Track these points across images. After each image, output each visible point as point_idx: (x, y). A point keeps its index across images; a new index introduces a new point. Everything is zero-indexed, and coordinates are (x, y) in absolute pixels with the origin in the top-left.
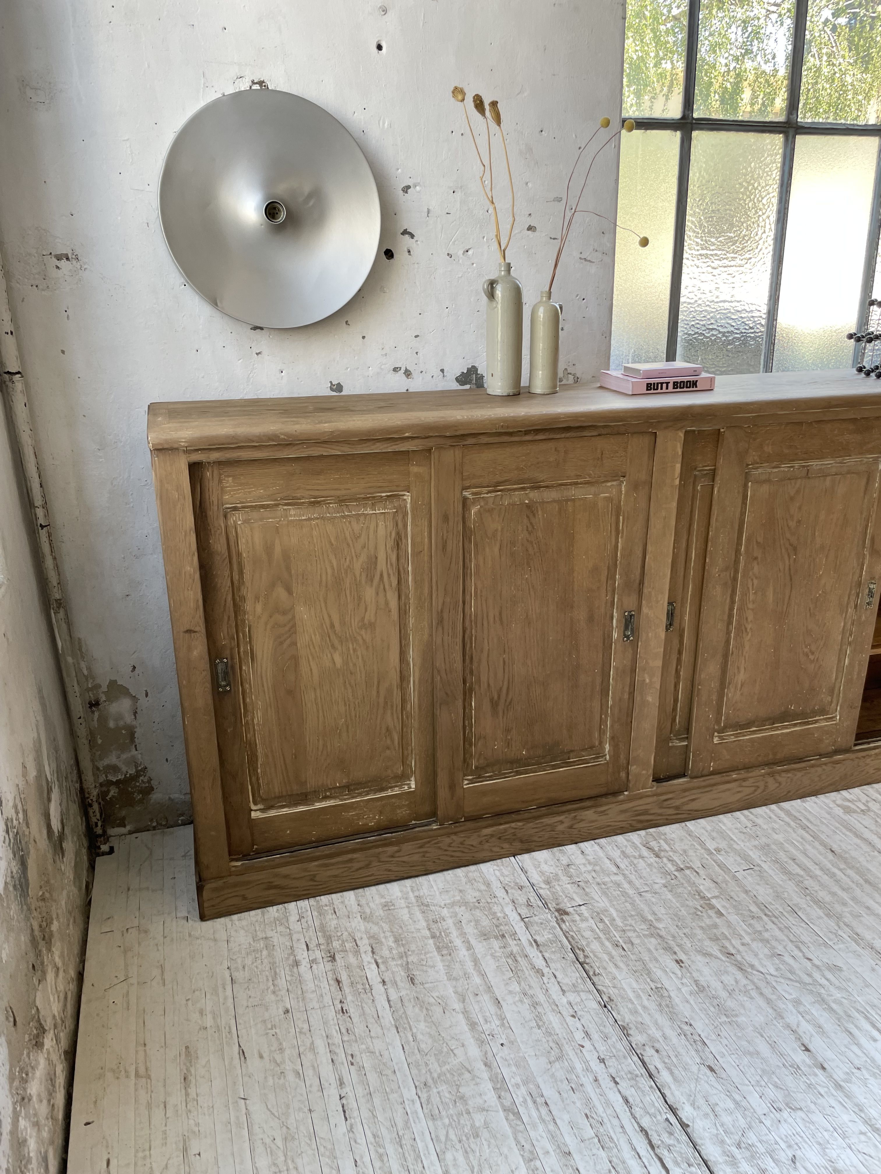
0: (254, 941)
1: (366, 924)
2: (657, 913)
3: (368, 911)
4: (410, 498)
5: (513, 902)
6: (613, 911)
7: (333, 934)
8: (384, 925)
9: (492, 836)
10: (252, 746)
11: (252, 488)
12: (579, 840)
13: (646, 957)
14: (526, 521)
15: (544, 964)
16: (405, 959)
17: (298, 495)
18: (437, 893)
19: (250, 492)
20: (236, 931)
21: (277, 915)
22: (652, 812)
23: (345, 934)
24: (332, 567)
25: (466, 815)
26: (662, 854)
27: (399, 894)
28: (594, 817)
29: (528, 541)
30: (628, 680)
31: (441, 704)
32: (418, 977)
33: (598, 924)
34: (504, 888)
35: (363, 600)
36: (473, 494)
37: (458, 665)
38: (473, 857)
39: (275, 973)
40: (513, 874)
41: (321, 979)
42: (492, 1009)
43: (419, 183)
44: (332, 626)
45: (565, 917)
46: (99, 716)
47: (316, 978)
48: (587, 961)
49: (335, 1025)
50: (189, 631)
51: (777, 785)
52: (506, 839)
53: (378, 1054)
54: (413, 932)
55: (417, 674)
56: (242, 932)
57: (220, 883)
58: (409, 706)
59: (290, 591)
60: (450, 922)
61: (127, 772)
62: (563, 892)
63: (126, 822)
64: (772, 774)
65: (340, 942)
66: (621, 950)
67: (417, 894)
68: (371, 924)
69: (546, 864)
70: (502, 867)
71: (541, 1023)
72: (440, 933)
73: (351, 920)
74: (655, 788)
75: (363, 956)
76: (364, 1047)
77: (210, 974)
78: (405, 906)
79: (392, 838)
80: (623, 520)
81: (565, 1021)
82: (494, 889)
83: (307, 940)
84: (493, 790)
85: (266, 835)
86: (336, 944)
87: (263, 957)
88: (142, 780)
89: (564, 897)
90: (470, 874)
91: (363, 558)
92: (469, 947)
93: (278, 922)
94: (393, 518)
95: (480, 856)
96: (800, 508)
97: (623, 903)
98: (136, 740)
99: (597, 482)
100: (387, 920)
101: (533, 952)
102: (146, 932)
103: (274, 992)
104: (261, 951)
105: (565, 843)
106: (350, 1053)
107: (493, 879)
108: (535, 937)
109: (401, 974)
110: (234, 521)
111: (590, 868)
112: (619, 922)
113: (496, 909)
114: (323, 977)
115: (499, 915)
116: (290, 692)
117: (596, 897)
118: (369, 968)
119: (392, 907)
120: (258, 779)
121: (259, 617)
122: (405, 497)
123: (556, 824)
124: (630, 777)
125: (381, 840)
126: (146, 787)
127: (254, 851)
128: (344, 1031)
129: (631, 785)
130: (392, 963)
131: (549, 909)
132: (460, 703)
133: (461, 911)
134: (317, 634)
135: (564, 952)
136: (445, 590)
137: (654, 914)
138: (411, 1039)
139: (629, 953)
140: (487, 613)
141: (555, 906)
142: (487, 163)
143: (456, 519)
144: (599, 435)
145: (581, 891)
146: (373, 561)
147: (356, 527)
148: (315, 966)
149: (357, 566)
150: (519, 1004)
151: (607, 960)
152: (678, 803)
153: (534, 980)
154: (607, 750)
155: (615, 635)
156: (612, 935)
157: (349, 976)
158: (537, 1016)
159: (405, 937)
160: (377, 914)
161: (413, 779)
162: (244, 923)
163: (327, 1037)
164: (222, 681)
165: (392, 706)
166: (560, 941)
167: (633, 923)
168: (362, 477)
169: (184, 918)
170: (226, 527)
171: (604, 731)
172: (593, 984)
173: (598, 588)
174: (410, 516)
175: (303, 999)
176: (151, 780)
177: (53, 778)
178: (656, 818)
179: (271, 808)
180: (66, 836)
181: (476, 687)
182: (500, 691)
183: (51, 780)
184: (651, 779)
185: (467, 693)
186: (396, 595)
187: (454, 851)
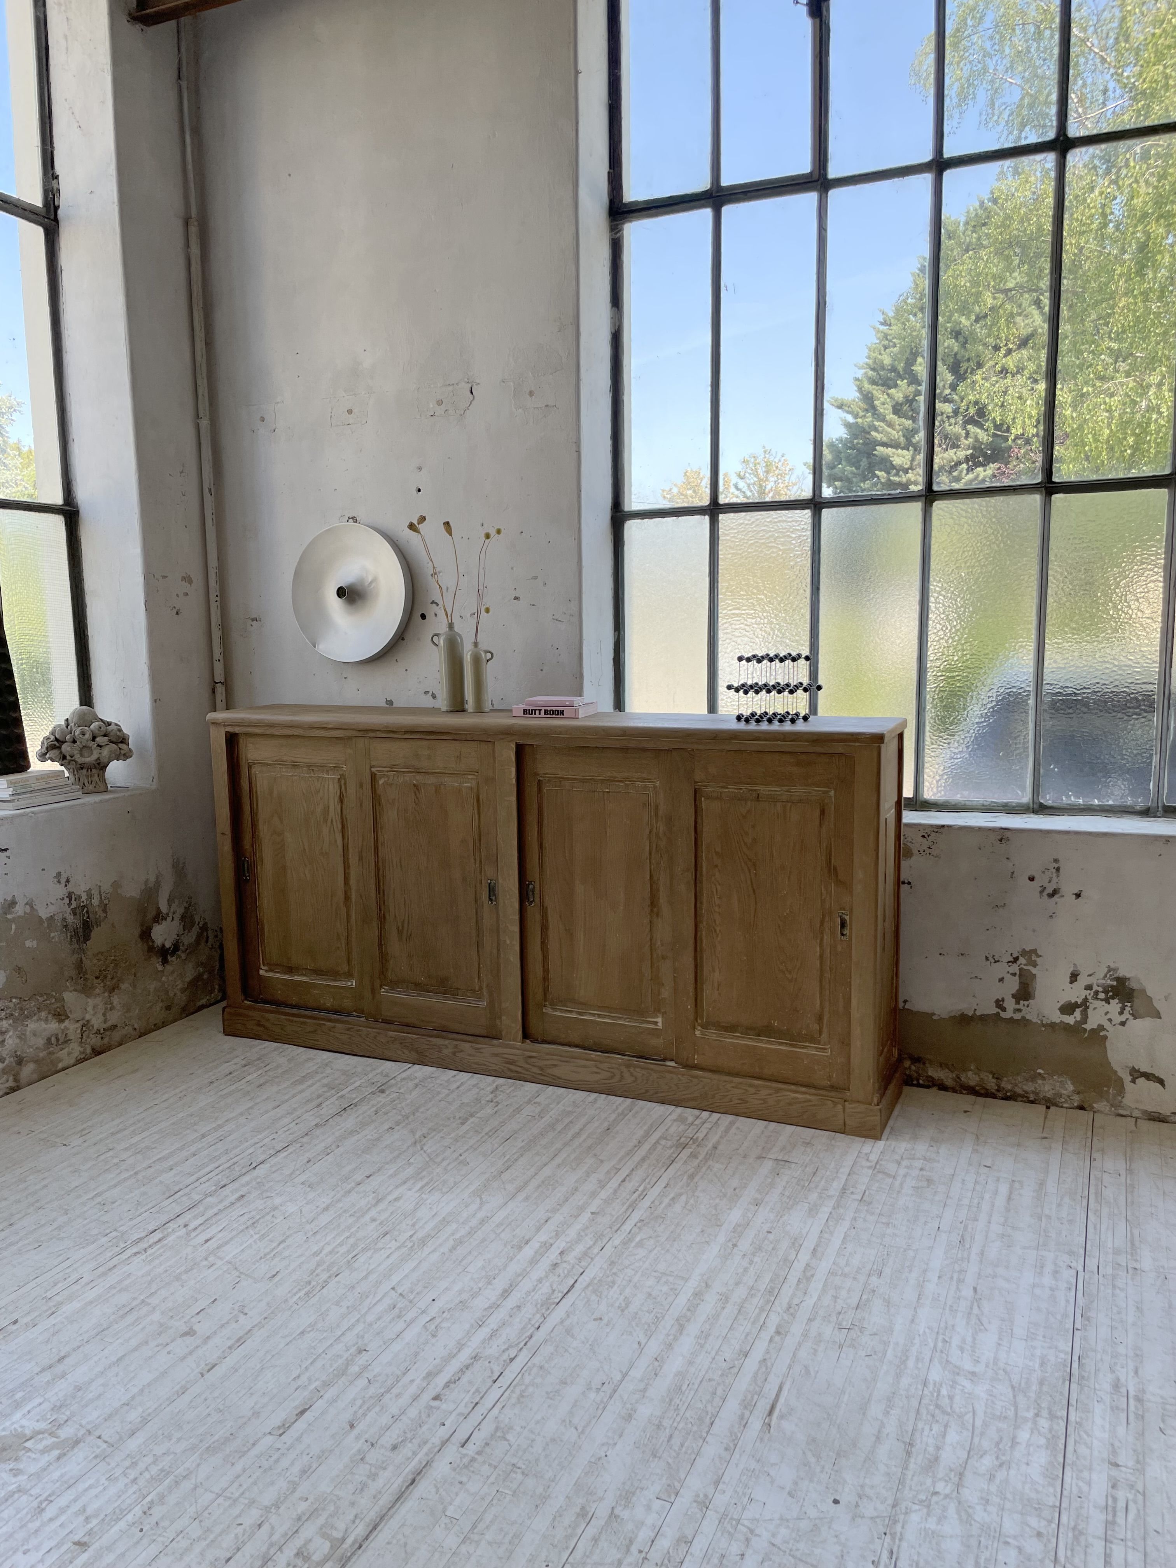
0: (228, 1047)
3: (297, 1057)
4: (347, 769)
5: (369, 1079)
6: (409, 1101)
7: (265, 1058)
8: (294, 1064)
9: (396, 1039)
10: (261, 923)
12: (459, 1069)
13: (380, 1121)
14: (414, 795)
16: (275, 1078)
17: (285, 759)
18: (343, 1063)
21: (255, 1044)
22: (520, 1065)
23: (270, 1060)
24: (304, 808)
25: (382, 1017)
26: (498, 1093)
27: (323, 1057)
28: (471, 1050)
29: (416, 811)
30: (495, 938)
33: (388, 1102)
35: (322, 835)
36: (380, 771)
37: (373, 893)
38: (383, 1053)
43: (442, 571)
44: (304, 849)
47: (225, 1069)
48: (350, 1109)
50: (223, 833)
51: (633, 1079)
52: (406, 1047)
54: (298, 1072)
55: (354, 897)
56: (230, 1044)
59: (281, 821)
60: (324, 1075)
64: (628, 1066)
65: (262, 1062)
66: (375, 1113)
67: (332, 1060)
68: (288, 1062)
69: (423, 1073)
73: (282, 1057)
74: (522, 1044)
75: (259, 1071)
79: (334, 1017)
84: (402, 1004)
85: (267, 989)
86: (257, 1063)
91: (321, 806)
93: (250, 1046)
94: (338, 782)
95: (389, 1054)
97: (422, 1100)
99: (459, 774)
100: (298, 1063)
101: (333, 1098)
104: (223, 1052)
105: (451, 1067)
108: (348, 1094)
109: (262, 1082)
110: (255, 772)
112: (401, 1105)
113: (355, 1078)
114: (228, 1070)
115: (351, 1081)
116: (282, 891)
117: (414, 1093)
118: (253, 1075)
119: (310, 1060)
120: (266, 948)
121: (266, 836)
122: (344, 768)
123: (442, 1046)
124: (503, 1027)
125: (328, 1016)
127: (259, 998)
129: (504, 1033)
130: (266, 1078)
132: (375, 924)
133: (337, 1073)
134: (296, 853)
137: (428, 1109)
139: (376, 1116)
140: (392, 859)
143: (367, 787)
146: (327, 809)
148: (233, 1065)
149: (318, 811)
151: (360, 1114)
152: (541, 1064)
154: (487, 998)
155: (483, 898)
156: (384, 1107)
159: (292, 1072)
161: (354, 978)
162: (238, 1042)
164: (246, 873)
165: (341, 917)
167: (408, 1108)
168: (318, 751)
170: (250, 775)
174: (348, 782)
177: (171, 914)
178: (524, 1072)
179: (271, 971)
180: (180, 957)
181: (387, 915)
182: (403, 922)
183: (168, 914)
184: (520, 1034)
185: (382, 919)
186: (341, 836)
187: (368, 1041)
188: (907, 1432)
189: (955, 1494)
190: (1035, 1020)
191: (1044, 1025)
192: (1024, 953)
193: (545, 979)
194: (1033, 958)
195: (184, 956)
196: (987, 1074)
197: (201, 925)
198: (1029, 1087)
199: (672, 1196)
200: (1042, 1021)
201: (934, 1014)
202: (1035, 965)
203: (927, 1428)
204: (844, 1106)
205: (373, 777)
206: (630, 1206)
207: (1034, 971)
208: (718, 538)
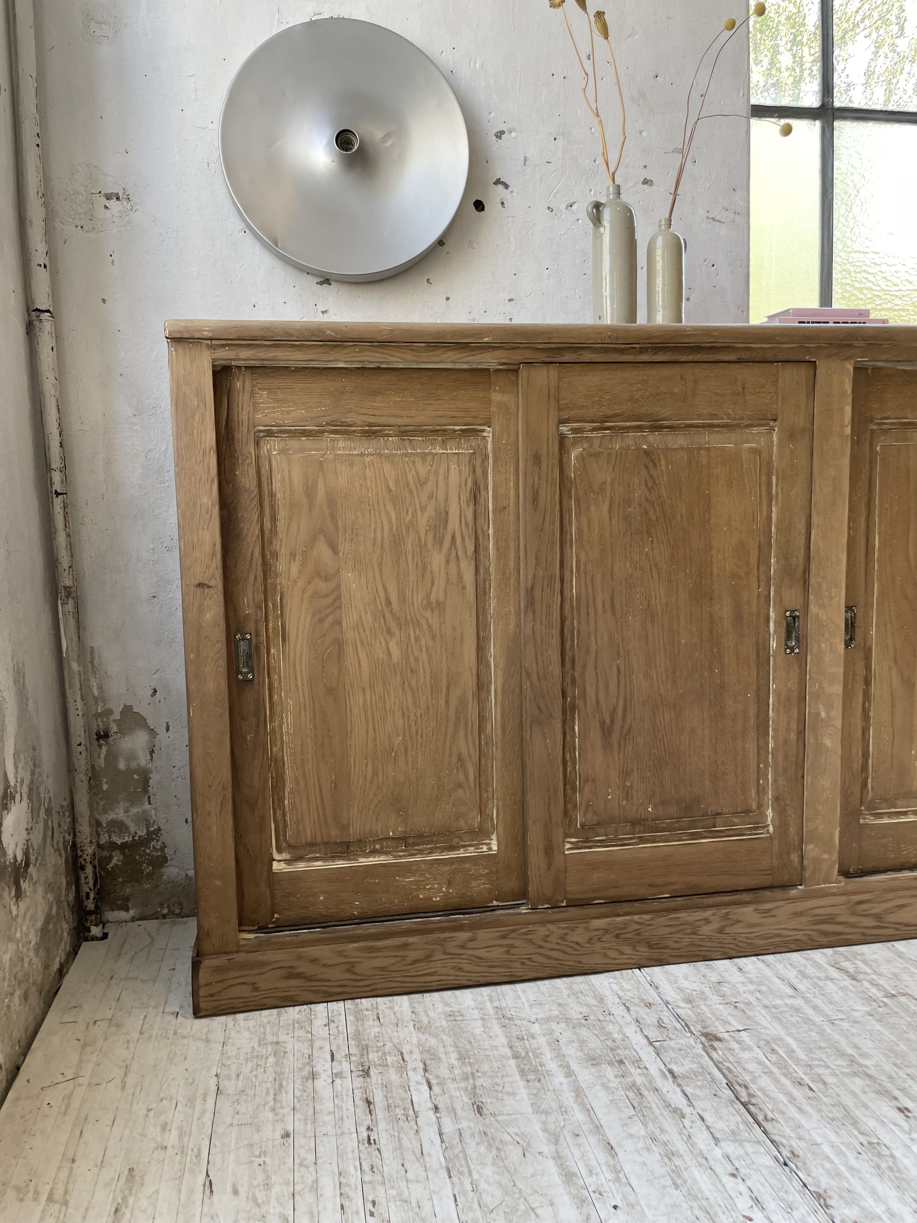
0: (259, 1046)
1: (420, 1035)
2: (860, 1046)
3: (425, 1020)
4: (491, 435)
5: (638, 1021)
6: (789, 1040)
7: (371, 1044)
8: (445, 1038)
9: (606, 931)
10: (277, 764)
11: (291, 406)
12: (733, 953)
13: (849, 1101)
14: (644, 472)
15: (684, 1101)
16: (471, 1081)
17: (349, 420)
18: (526, 1005)
19: (288, 412)
20: (238, 1032)
21: (297, 1016)
22: (841, 919)
23: (389, 1045)
24: (390, 520)
25: (568, 896)
26: (861, 977)
27: (473, 1004)
28: (754, 918)
29: (647, 500)
30: (795, 713)
31: (532, 723)
32: (489, 1106)
33: (768, 1055)
34: (624, 1004)
35: (429, 570)
36: (575, 431)
37: (555, 669)
38: (580, 962)
39: (281, 1086)
40: (638, 988)
41: (345, 1098)
42: (602, 1156)
43: (515, 129)
44: (388, 602)
45: (716, 1044)
46: (108, 753)
47: (337, 1096)
48: (754, 1101)
49: (355, 1159)
52: (627, 939)
53: (414, 1204)
54: (486, 1050)
55: (500, 680)
56: (246, 1034)
57: (222, 960)
58: (489, 727)
59: (335, 550)
60: (542, 1041)
61: (136, 833)
62: (713, 1013)
63: (130, 905)
65: (380, 1054)
66: (807, 1090)
67: (496, 1004)
68: (427, 1036)
69: (686, 979)
70: (621, 980)
71: (679, 1182)
72: (527, 1052)
73: (399, 1029)
74: (843, 884)
75: (411, 1073)
76: (393, 1192)
77: (190, 1081)
78: (478, 1017)
79: (464, 919)
80: (777, 480)
81: (720, 1180)
82: (610, 1005)
83: (334, 1049)
84: (608, 864)
85: (291, 899)
86: (373, 1056)
87: (268, 1065)
88: (154, 847)
89: (714, 1019)
90: (575, 986)
91: (430, 511)
92: (569, 1073)
93: (296, 1025)
94: (470, 461)
95: (589, 961)
97: (806, 1032)
98: (150, 789)
99: (738, 426)
100: (451, 1033)
101: (667, 1086)
102: (118, 1026)
103: (273, 1109)
104: (267, 1058)
105: (714, 955)
106: (371, 1199)
107: (608, 993)
108: (670, 1067)
109: (462, 1101)
110: (268, 451)
111: (752, 988)
112: (801, 1055)
113: (610, 1028)
114: (347, 1095)
115: (616, 1036)
116: (331, 691)
117: (764, 1022)
118: (417, 1090)
119: (461, 1018)
120: (284, 815)
121: (295, 582)
122: (485, 434)
123: (699, 923)
124: (806, 862)
125: (448, 921)
126: (158, 857)
127: (274, 923)
128: (366, 1167)
129: (807, 875)
130: (451, 1086)
131: (692, 1033)
132: (558, 725)
133: (559, 1028)
134: (369, 611)
135: (716, 1087)
136: (537, 558)
137: (855, 1046)
138: (469, 1187)
139: (820, 1094)
140: (594, 597)
141: (701, 1029)
142: (590, 72)
143: (550, 463)
144: (739, 361)
145: (740, 1014)
146: (443, 517)
147: (423, 470)
148: (338, 1081)
149: (423, 522)
150: (645, 1153)
151: (786, 1102)
152: (878, 909)
153: (669, 1123)
154: (769, 819)
155: (773, 644)
156: (791, 1070)
157: (386, 1096)
158: (673, 1171)
159: (475, 1054)
160: (438, 1024)
161: (494, 837)
162: (251, 1023)
163: (340, 1174)
164: (244, 667)
165: (466, 725)
166: (709, 1074)
167: (824, 1057)
168: (430, 402)
169: (173, 1013)
170: (258, 458)
171: (764, 788)
172: (765, 1132)
173: (747, 574)
174: (491, 460)
175: (314, 1122)
176: (165, 847)
177: (18, 788)
178: (848, 930)
179: (300, 859)
180: (31, 878)
181: (581, 704)
182: (613, 713)
183: (15, 788)
184: (836, 868)
185: (568, 710)
186: (473, 566)
187: (552, 950)
193: (864, 767)
195: (36, 873)
197: (46, 805)
205: (564, 442)
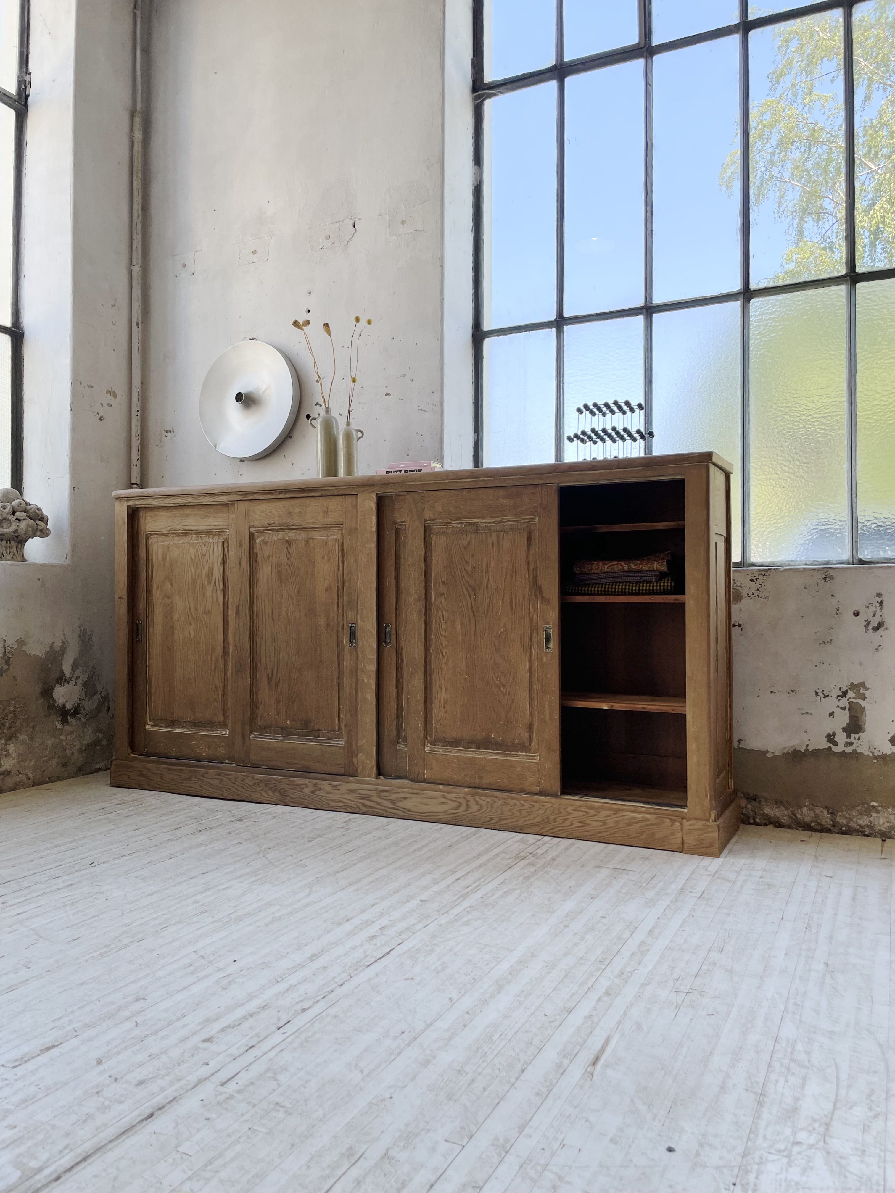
4: (229, 533)
9: (261, 781)
11: (159, 523)
14: (286, 550)
19: (157, 525)
22: (373, 799)
24: (191, 572)
25: (251, 761)
28: (329, 789)
29: (287, 564)
35: (206, 595)
36: (257, 531)
37: (247, 645)
44: (190, 609)
50: (120, 598)
51: (478, 807)
52: (270, 788)
59: (172, 585)
64: (474, 795)
74: (379, 780)
85: (151, 743)
91: (207, 568)
94: (221, 545)
95: (256, 796)
96: (473, 556)
99: (327, 528)
110: (152, 543)
116: (169, 650)
120: (152, 704)
121: (158, 599)
123: (303, 786)
124: (359, 764)
127: (144, 752)
129: (359, 770)
134: (183, 614)
140: (265, 611)
143: (245, 546)
146: (211, 571)
147: (205, 550)
149: (204, 573)
154: (344, 737)
155: (344, 641)
161: (228, 728)
164: (140, 635)
165: (219, 672)
168: (205, 519)
170: (147, 546)
171: (342, 719)
173: (331, 603)
174: (230, 545)
177: (73, 679)
178: (377, 806)
179: (156, 725)
180: (80, 719)
181: (259, 664)
182: (273, 670)
183: (71, 679)
184: (374, 770)
185: (254, 668)
186: (222, 594)
187: (238, 786)
188: (758, 1083)
189: (822, 1143)
190: (866, 753)
191: (875, 757)
192: (852, 686)
193: (399, 716)
194: (862, 692)
195: (84, 720)
196: (822, 809)
197: (103, 695)
198: (864, 821)
199: (505, 890)
200: (873, 753)
201: (767, 752)
202: (864, 698)
203: (782, 1080)
204: (682, 825)
205: (252, 537)
206: (462, 896)
207: (862, 703)
208: (564, 347)
